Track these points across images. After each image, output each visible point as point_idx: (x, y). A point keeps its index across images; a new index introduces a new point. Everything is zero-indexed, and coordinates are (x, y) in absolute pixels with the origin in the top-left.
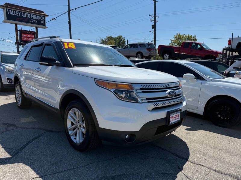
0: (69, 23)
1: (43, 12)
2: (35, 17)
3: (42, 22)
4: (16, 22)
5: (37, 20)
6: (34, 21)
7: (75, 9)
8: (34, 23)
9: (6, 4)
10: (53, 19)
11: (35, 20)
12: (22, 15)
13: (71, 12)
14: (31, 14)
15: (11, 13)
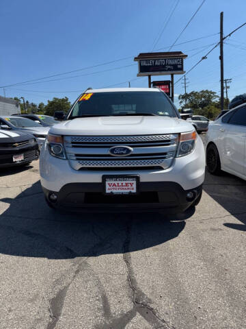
0: (221, 58)
1: (180, 53)
2: (171, 62)
3: (179, 66)
4: (149, 73)
5: (173, 65)
6: (169, 67)
7: (230, 35)
8: (169, 70)
9: (140, 54)
10: (204, 58)
11: (170, 65)
12: (156, 63)
13: (224, 41)
14: (165, 60)
15: (144, 64)
